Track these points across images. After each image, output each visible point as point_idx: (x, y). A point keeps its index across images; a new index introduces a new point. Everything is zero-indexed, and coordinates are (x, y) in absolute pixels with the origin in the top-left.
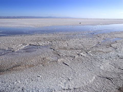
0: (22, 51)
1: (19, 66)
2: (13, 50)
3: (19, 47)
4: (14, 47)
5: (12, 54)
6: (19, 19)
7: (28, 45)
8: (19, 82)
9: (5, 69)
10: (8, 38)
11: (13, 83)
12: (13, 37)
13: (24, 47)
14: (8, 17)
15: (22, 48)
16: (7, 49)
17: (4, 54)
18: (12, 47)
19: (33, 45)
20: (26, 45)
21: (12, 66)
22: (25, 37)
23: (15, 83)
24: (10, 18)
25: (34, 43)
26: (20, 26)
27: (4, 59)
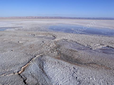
0: (100, 51)
1: (95, 64)
2: (91, 48)
3: (96, 46)
4: (92, 45)
5: (90, 51)
6: (98, 20)
7: (105, 46)
8: (94, 79)
9: (83, 63)
10: (87, 36)
11: (89, 78)
12: (92, 36)
13: (101, 47)
14: (88, 18)
15: (99, 47)
16: (86, 46)
17: (83, 50)
18: (90, 45)
19: (111, 47)
20: (104, 46)
21: (89, 62)
22: (102, 38)
23: (91, 78)
24: (90, 19)
25: (112, 45)
26: (98, 26)
27: (83, 54)
